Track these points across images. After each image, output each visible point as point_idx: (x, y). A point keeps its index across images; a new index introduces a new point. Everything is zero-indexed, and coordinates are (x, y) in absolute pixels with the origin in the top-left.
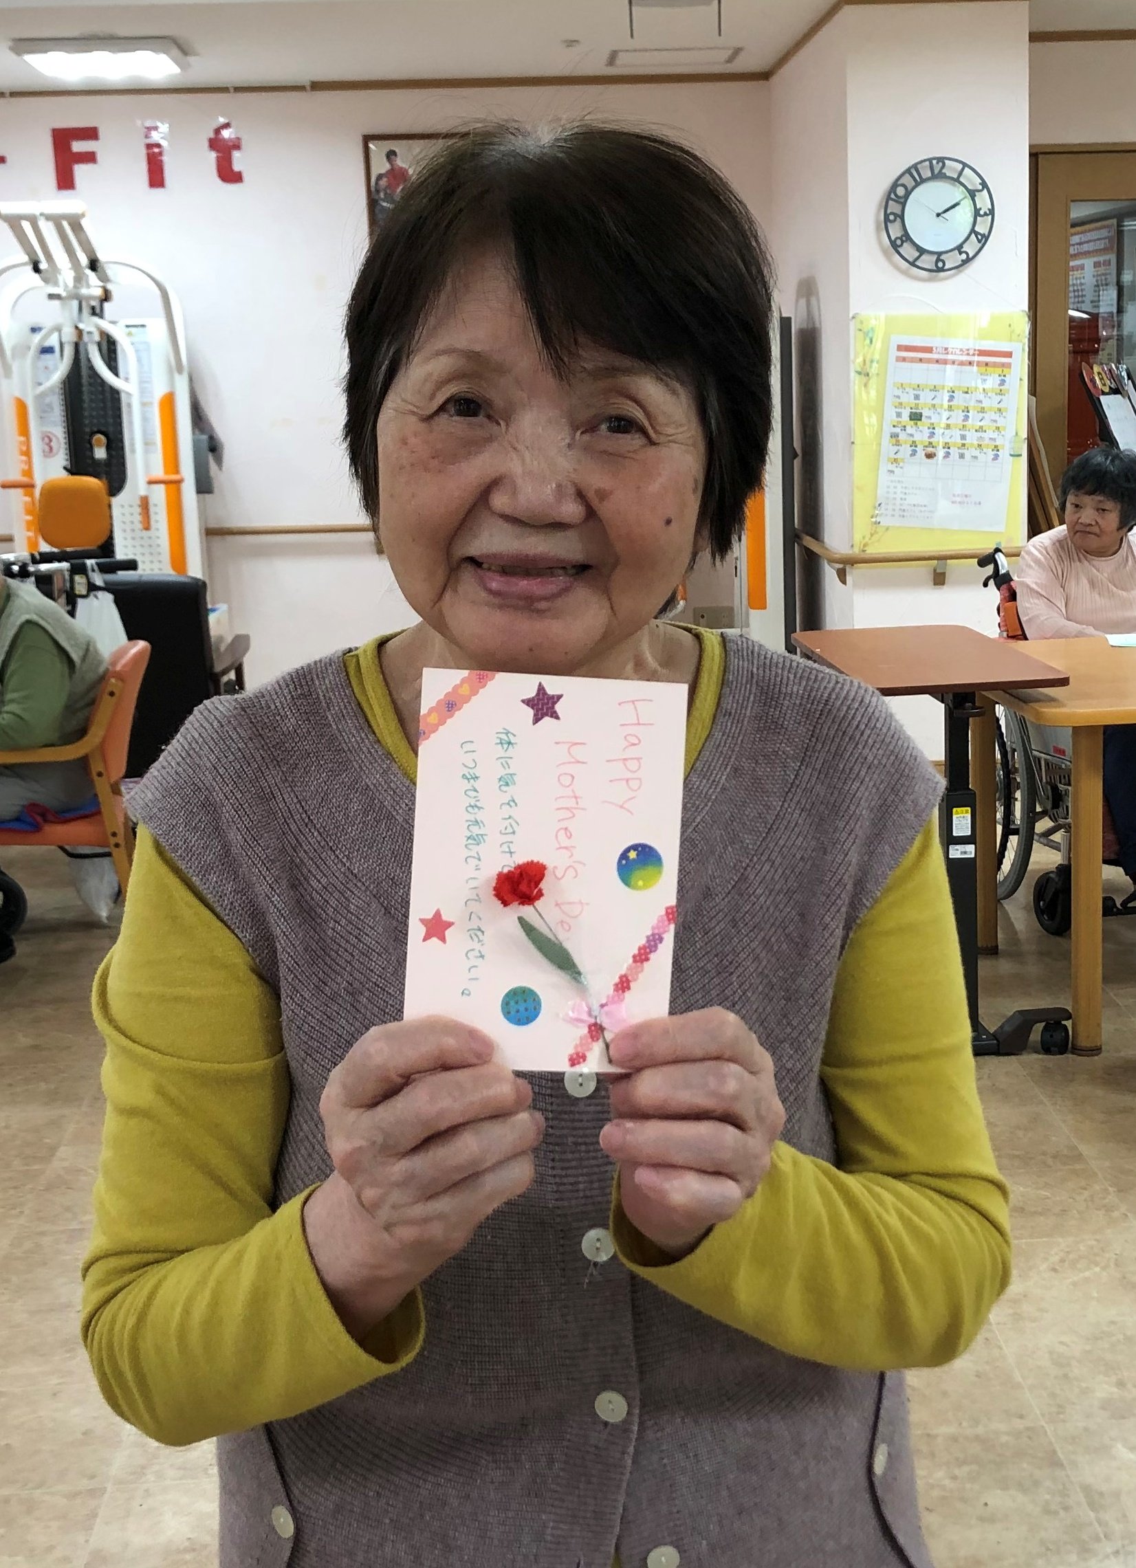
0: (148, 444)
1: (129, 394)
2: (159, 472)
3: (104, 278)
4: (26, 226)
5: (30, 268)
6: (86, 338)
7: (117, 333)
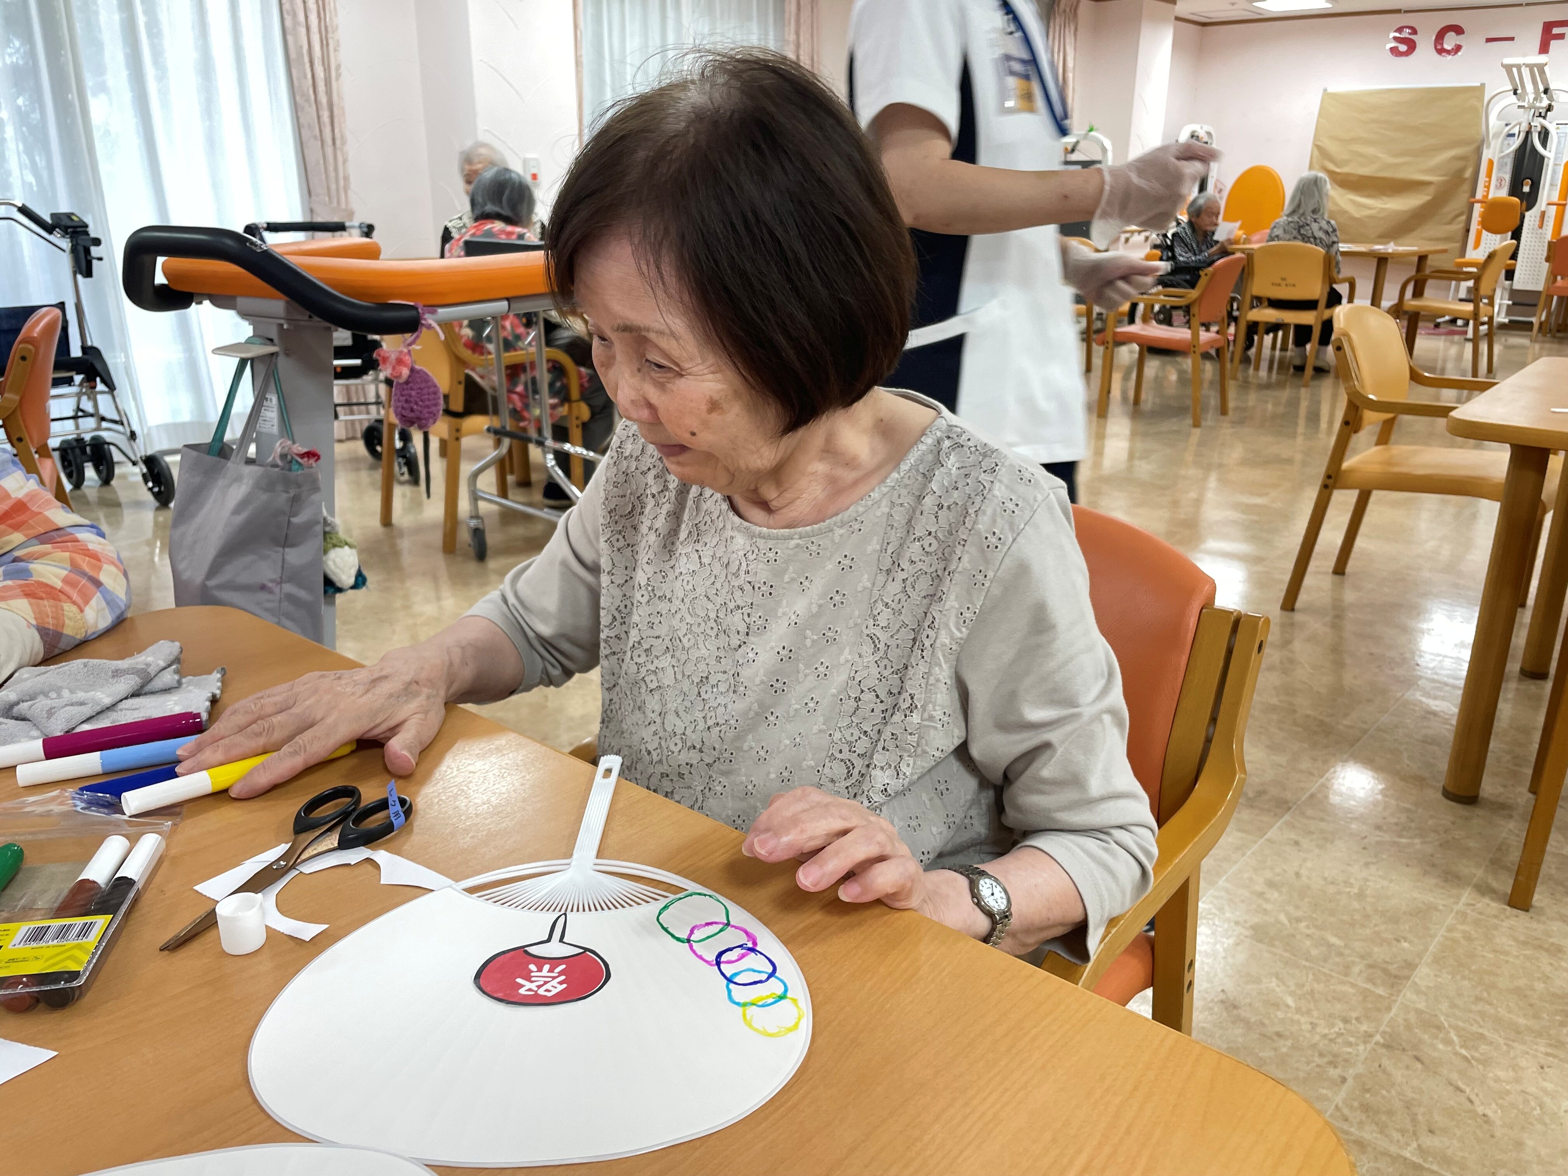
0: (1552, 185)
1: (1549, 159)
2: (1555, 198)
3: (1551, 99)
4: (1515, 70)
5: (1512, 92)
6: (1533, 129)
7: (1551, 128)
